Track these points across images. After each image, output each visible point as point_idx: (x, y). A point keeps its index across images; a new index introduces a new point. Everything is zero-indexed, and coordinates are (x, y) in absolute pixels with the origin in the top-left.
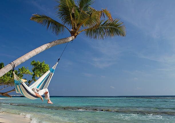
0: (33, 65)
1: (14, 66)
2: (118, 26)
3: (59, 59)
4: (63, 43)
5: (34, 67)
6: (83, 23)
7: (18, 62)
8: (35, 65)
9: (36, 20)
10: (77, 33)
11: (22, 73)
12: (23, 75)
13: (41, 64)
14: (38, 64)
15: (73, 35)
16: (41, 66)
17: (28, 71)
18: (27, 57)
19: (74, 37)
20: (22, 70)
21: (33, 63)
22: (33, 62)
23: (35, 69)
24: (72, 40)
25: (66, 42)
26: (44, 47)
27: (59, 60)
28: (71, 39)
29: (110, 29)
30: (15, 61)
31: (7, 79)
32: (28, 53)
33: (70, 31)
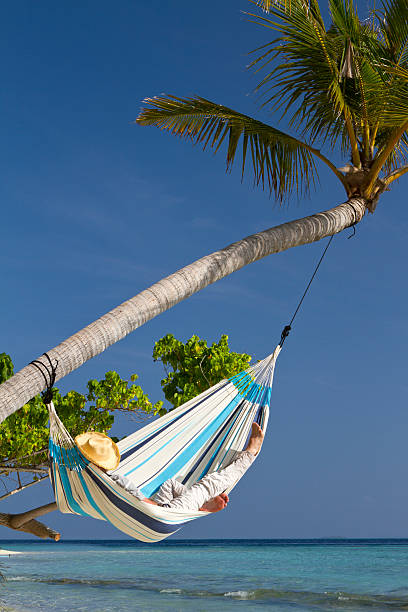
0: (165, 359)
1: (53, 376)
3: (288, 328)
4: (301, 242)
5: (169, 372)
7: (70, 354)
8: (175, 357)
9: (170, 124)
10: (379, 183)
11: (104, 403)
12: (112, 418)
13: (207, 353)
14: (192, 354)
15: (354, 197)
16: (207, 365)
17: (137, 393)
18: (112, 327)
19: (359, 206)
20: (109, 390)
21: (165, 350)
22: (166, 342)
23: (175, 381)
24: (352, 224)
25: (317, 238)
27: (285, 334)
28: (343, 217)
30: (56, 349)
31: (28, 437)
32: (119, 308)
33: (339, 175)
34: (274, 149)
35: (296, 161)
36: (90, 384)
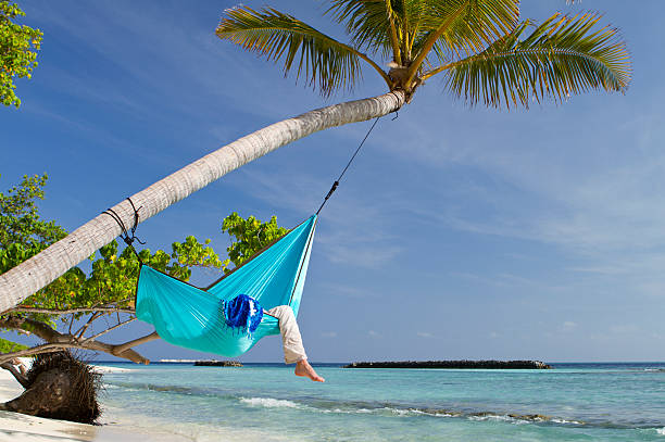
0: (230, 231)
2: (591, 45)
5: (235, 241)
6: (443, 29)
8: (240, 230)
10: (416, 79)
11: (185, 259)
12: (189, 272)
13: (263, 227)
14: (251, 227)
15: (396, 89)
16: (263, 236)
17: (210, 253)
18: (195, 175)
19: (401, 95)
20: (189, 250)
21: (231, 225)
22: (232, 218)
23: (238, 248)
24: (396, 110)
25: (369, 117)
26: (273, 135)
29: (558, 61)
33: (383, 73)
34: (327, 55)
35: (345, 65)
36: (174, 245)
